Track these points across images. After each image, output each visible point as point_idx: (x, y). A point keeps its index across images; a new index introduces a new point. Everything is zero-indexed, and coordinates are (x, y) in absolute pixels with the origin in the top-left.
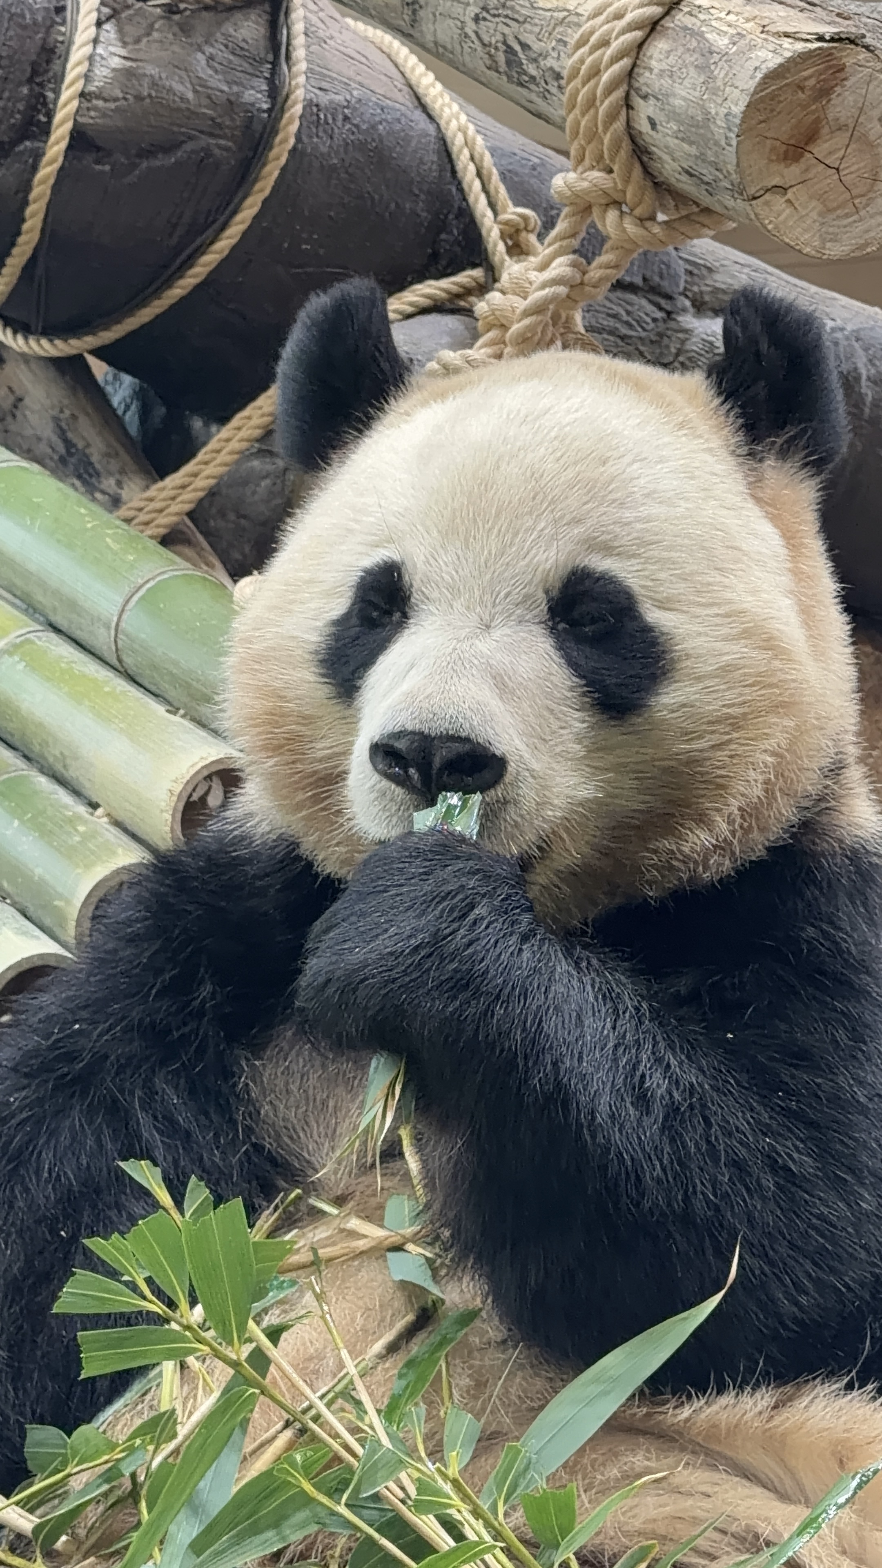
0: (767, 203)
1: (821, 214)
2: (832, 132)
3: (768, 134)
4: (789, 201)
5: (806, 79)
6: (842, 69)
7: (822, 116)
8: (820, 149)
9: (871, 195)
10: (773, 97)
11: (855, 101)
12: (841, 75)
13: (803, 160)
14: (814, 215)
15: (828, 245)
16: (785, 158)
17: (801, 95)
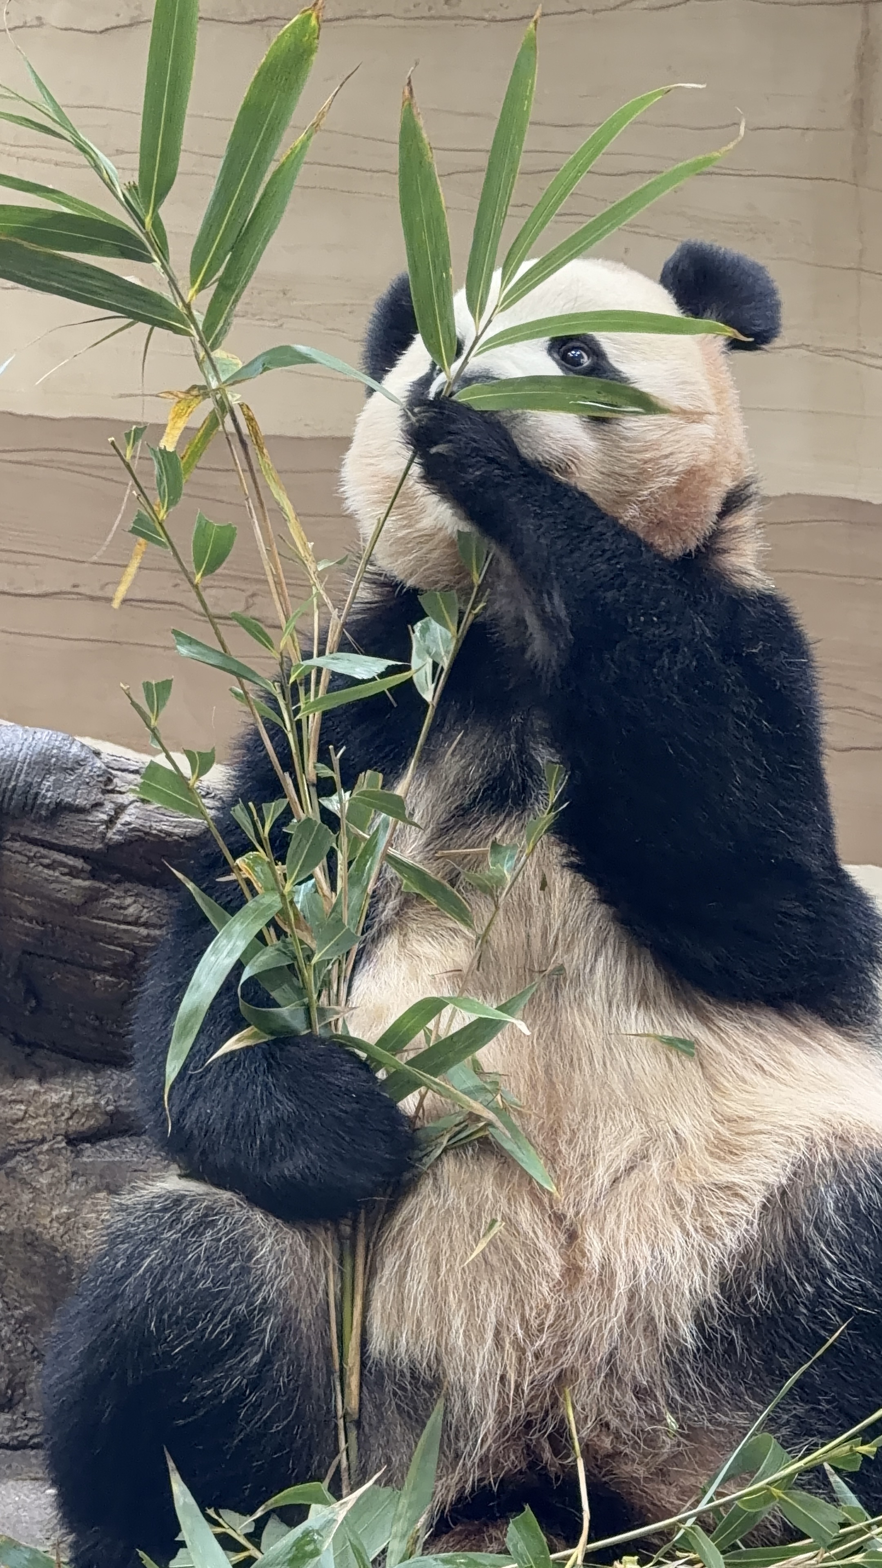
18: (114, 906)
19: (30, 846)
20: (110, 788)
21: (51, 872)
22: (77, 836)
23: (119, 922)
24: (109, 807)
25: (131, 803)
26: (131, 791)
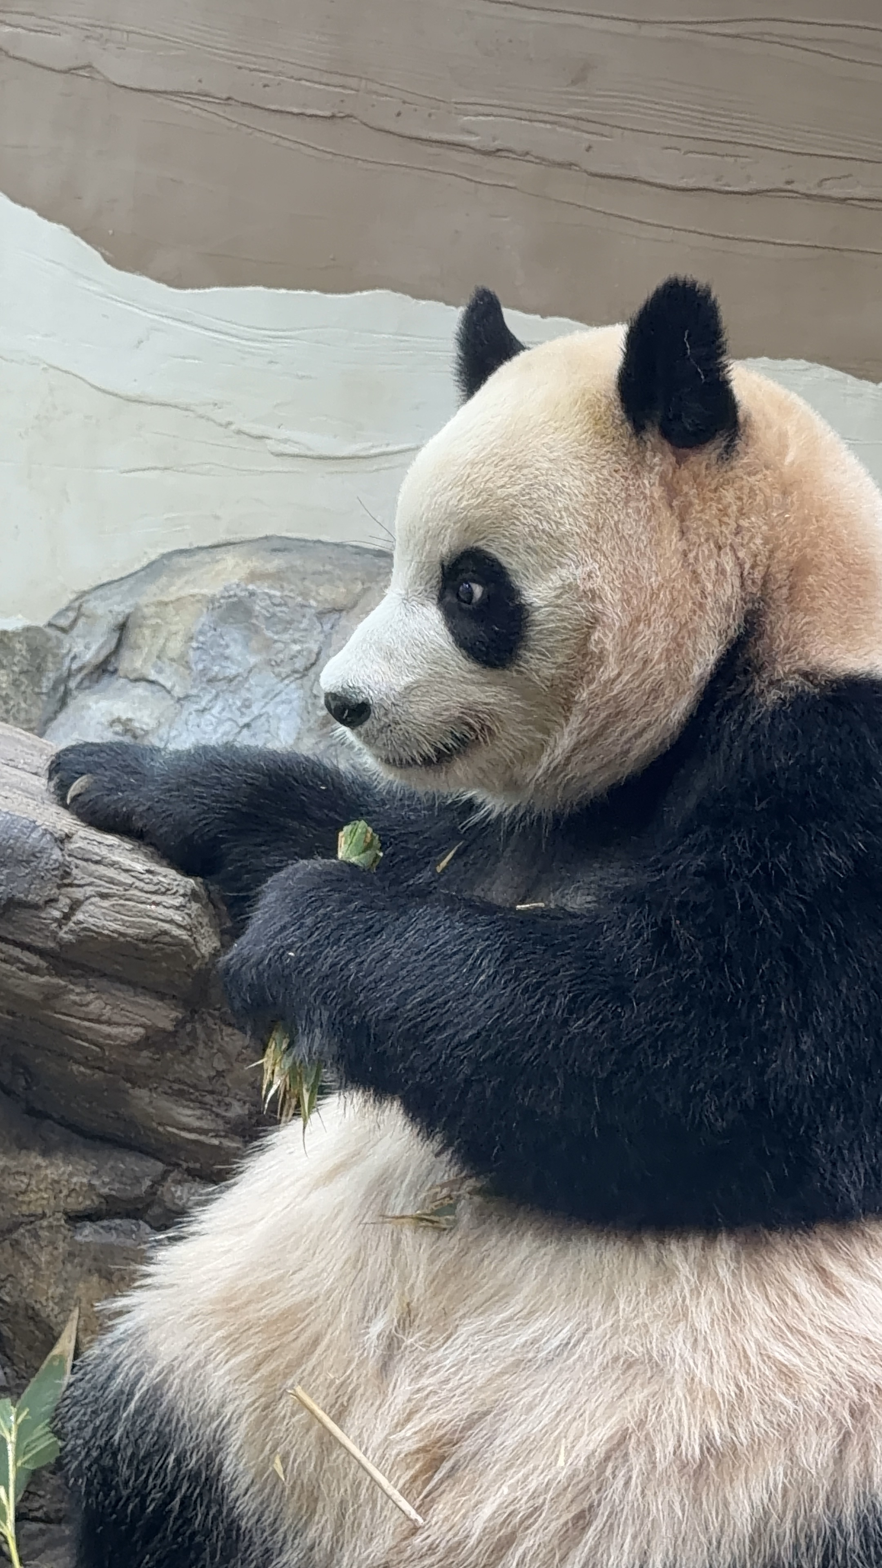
18: (75, 1003)
20: (67, 881)
21: (8, 967)
22: (31, 933)
23: (82, 1019)
24: (64, 903)
25: (87, 898)
26: (90, 884)
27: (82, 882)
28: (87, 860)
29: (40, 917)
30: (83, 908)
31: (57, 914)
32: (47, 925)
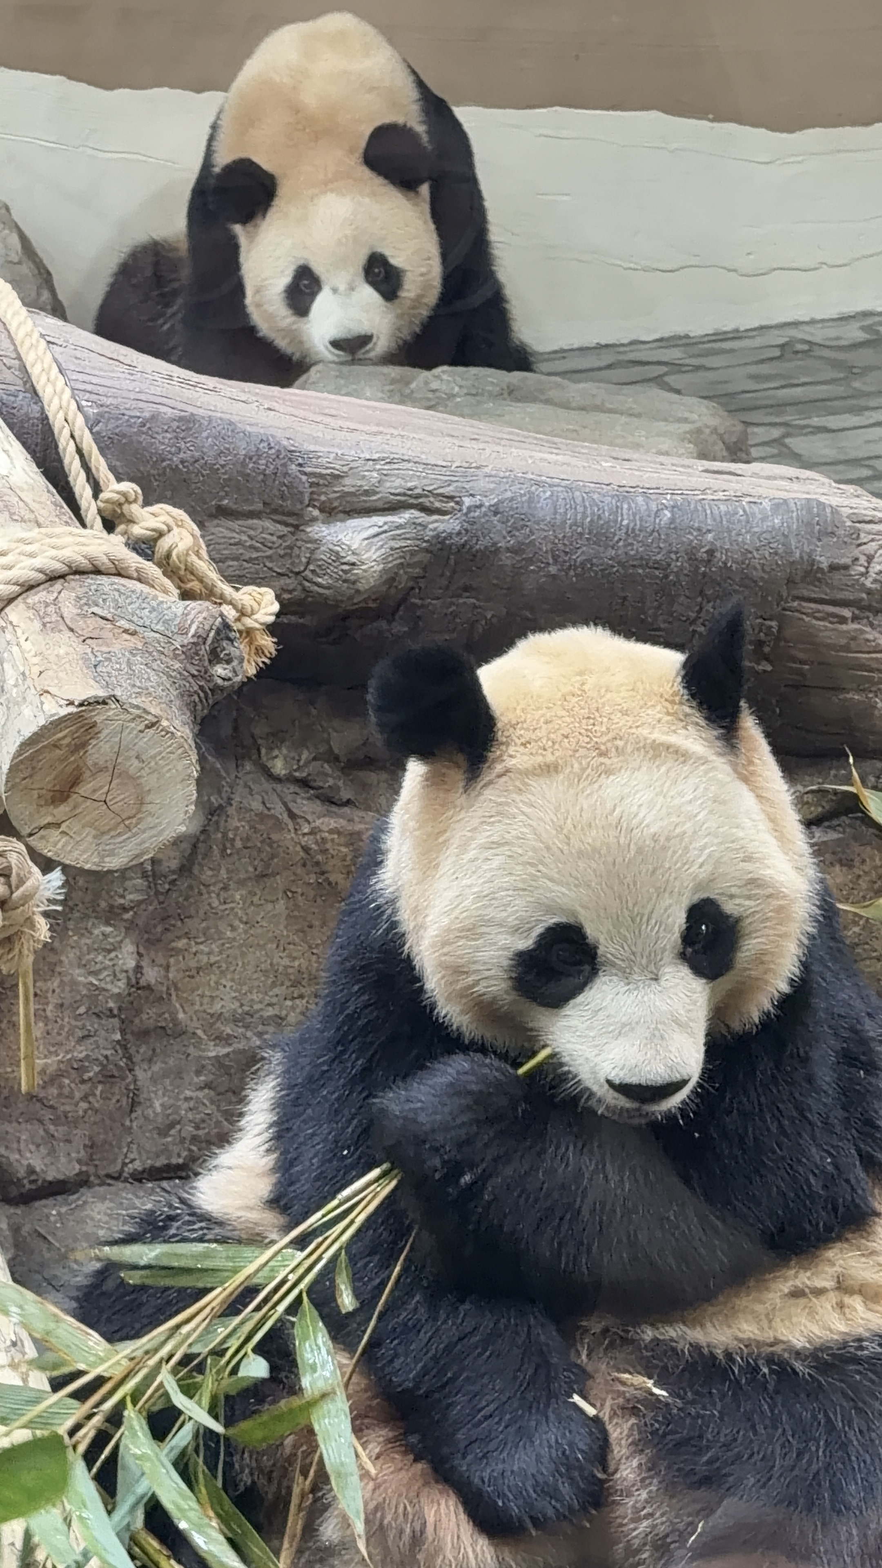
0: (42, 837)
1: (95, 837)
2: (93, 775)
3: (33, 787)
4: (63, 832)
5: (59, 740)
6: (94, 725)
7: (82, 764)
8: (84, 789)
9: (139, 816)
10: (31, 758)
11: (112, 747)
12: (96, 730)
13: (70, 800)
14: (90, 839)
15: (107, 859)
16: (53, 802)
17: (58, 751)
18: (868, 640)
19: (804, 604)
20: (859, 542)
21: (822, 623)
22: (842, 590)
23: (869, 652)
24: (863, 560)
25: (876, 552)
26: (873, 540)
27: (865, 540)
28: (860, 522)
29: (851, 575)
30: (876, 560)
31: (863, 569)
32: (858, 580)
